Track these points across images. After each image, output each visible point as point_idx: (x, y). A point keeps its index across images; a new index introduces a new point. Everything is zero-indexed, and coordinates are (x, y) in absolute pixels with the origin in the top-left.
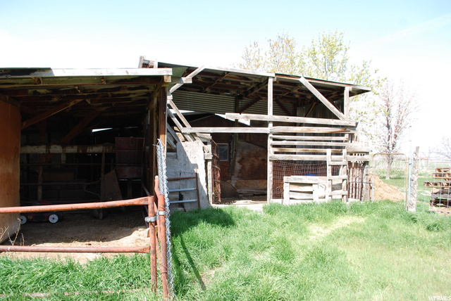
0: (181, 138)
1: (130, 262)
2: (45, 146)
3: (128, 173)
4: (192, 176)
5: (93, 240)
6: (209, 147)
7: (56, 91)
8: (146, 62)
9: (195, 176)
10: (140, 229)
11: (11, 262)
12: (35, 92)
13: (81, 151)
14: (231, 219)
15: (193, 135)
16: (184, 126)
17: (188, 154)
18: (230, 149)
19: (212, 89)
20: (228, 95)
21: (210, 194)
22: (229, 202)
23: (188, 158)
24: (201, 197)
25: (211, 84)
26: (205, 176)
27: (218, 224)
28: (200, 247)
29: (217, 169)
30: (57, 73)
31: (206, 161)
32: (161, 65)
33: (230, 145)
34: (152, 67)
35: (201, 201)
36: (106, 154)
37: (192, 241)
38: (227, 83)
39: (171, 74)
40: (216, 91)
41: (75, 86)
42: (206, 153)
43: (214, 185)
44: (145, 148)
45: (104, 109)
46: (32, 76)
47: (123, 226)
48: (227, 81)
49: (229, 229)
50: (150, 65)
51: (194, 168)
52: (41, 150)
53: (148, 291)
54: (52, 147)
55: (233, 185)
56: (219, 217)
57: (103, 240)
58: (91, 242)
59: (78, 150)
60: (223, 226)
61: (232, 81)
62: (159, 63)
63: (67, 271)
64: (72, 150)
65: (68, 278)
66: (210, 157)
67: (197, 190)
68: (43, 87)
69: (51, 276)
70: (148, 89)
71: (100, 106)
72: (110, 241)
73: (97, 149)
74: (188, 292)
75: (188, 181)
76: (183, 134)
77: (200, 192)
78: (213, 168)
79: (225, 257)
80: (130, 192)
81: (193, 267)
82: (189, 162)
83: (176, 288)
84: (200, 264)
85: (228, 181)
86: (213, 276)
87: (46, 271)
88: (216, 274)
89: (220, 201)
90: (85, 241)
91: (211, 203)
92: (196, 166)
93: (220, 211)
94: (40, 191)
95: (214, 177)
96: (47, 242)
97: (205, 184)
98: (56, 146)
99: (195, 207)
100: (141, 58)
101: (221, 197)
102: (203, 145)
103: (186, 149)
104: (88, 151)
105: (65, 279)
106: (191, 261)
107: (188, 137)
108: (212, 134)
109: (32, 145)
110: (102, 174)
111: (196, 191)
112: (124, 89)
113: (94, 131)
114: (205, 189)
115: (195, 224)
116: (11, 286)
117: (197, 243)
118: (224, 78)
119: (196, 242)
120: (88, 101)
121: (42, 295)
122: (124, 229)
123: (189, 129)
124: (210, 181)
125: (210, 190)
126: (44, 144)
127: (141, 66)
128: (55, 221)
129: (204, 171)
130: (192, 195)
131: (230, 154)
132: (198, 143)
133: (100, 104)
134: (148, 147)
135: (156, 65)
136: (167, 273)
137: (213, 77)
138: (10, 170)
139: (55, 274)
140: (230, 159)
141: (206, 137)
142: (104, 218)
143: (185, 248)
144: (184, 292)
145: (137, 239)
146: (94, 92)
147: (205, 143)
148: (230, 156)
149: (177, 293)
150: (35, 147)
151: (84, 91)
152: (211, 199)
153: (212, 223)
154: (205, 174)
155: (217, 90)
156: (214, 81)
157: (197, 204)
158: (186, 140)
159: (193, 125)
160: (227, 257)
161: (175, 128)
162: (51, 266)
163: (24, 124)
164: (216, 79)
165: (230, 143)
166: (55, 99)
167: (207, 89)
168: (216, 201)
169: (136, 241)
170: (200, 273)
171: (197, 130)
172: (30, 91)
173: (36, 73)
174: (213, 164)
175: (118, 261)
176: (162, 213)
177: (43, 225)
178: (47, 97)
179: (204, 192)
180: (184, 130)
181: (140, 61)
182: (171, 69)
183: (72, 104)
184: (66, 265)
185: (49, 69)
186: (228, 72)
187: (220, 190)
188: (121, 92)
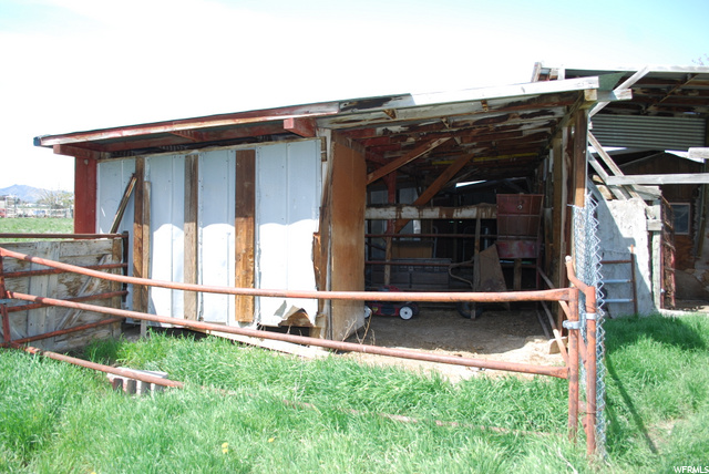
0: (605, 193)
1: (527, 390)
2: (394, 208)
3: (516, 250)
4: (624, 259)
5: (464, 350)
6: (656, 209)
7: (413, 127)
8: (545, 72)
9: (629, 258)
10: (537, 340)
11: (358, 368)
12: (386, 131)
13: (444, 216)
14: (698, 337)
15: (627, 189)
16: (611, 173)
17: (618, 222)
18: (693, 214)
19: (660, 107)
20: (690, 116)
21: (658, 291)
22: (690, 307)
23: (616, 227)
24: (639, 295)
25: (658, 100)
26: (648, 260)
27: (674, 344)
28: (643, 379)
29: (669, 249)
30: (418, 101)
31: (651, 234)
32: (570, 74)
33: (693, 207)
34: (555, 78)
35: (639, 302)
36: (482, 220)
37: (627, 367)
38: (690, 94)
39: (597, 86)
40: (667, 111)
41: (442, 118)
42: (651, 220)
43: (664, 277)
44: (544, 212)
45: (478, 151)
46: (386, 107)
47: (508, 333)
48: (691, 91)
49: (695, 355)
50: (552, 74)
51: (628, 245)
52: (390, 213)
53: (563, 438)
54: (404, 209)
55: (699, 277)
56: (675, 332)
57: (479, 351)
58: (461, 353)
59: (441, 215)
60: (684, 349)
61: (699, 90)
62: (566, 70)
63: (433, 390)
64: (433, 213)
65: (434, 400)
66: (659, 227)
67: (633, 283)
68: (398, 123)
69: (412, 394)
70: (553, 114)
71: (474, 147)
72: (488, 353)
73: (468, 213)
74: (629, 452)
75: (616, 266)
76: (609, 187)
77: (638, 286)
78: (663, 245)
79: (691, 402)
80: (517, 280)
81: (633, 411)
82: (619, 234)
83: (609, 442)
84: (643, 408)
85: (688, 270)
86: (669, 432)
87: (404, 386)
88: (676, 430)
89: (673, 304)
90: (453, 349)
91: (658, 307)
92: (632, 242)
93: (677, 321)
94: (387, 272)
95: (664, 263)
96: (400, 345)
97: (648, 273)
98: (409, 208)
99: (628, 312)
100: (536, 65)
101: (676, 298)
102: (645, 205)
103: (614, 212)
104: (455, 215)
105: (430, 401)
106: (628, 401)
107: (618, 192)
108: (662, 187)
109: (378, 206)
110: (476, 251)
111: (630, 286)
112: (514, 117)
113: (458, 185)
114: (648, 283)
115: (632, 340)
116: (360, 400)
117: (638, 372)
118: (685, 86)
119: (635, 371)
120: (458, 140)
121: (405, 419)
122: (511, 338)
123: (619, 178)
124: (657, 269)
125: (657, 284)
126: (394, 205)
127: (537, 77)
128: (408, 317)
129: (647, 250)
130: (623, 290)
131: (693, 222)
132: (636, 202)
133: (475, 144)
134: (548, 210)
135: (562, 74)
136: (595, 414)
137: (663, 87)
138: (354, 242)
139: (417, 393)
140: (692, 231)
141: (651, 192)
142: (478, 316)
143: (615, 377)
144: (623, 450)
145: (533, 354)
146: (468, 125)
147: (649, 203)
148: (693, 224)
149: (610, 451)
150: (381, 210)
151: (454, 125)
152: (657, 300)
153: (664, 341)
154: (648, 255)
155: (669, 108)
156: (665, 94)
157: (632, 307)
158: (614, 197)
159: (626, 172)
160: (694, 403)
161: (595, 177)
162: (411, 381)
163: (371, 176)
164: (669, 89)
165: (693, 202)
166: (412, 140)
167: (651, 109)
168: (666, 305)
169: (532, 359)
170: (644, 423)
171: (633, 179)
172: (379, 130)
173: (390, 102)
174: (663, 239)
175: (507, 385)
176: (590, 316)
177: (393, 321)
178: (402, 136)
179: (646, 286)
180: (610, 181)
181: (536, 70)
182: (596, 78)
183: (435, 145)
184: (431, 381)
185: (409, 95)
186: (693, 75)
187: (673, 285)
188: (508, 123)
